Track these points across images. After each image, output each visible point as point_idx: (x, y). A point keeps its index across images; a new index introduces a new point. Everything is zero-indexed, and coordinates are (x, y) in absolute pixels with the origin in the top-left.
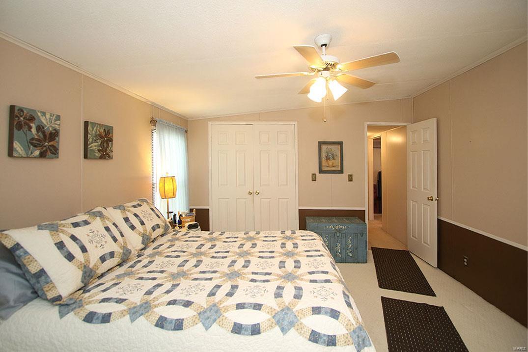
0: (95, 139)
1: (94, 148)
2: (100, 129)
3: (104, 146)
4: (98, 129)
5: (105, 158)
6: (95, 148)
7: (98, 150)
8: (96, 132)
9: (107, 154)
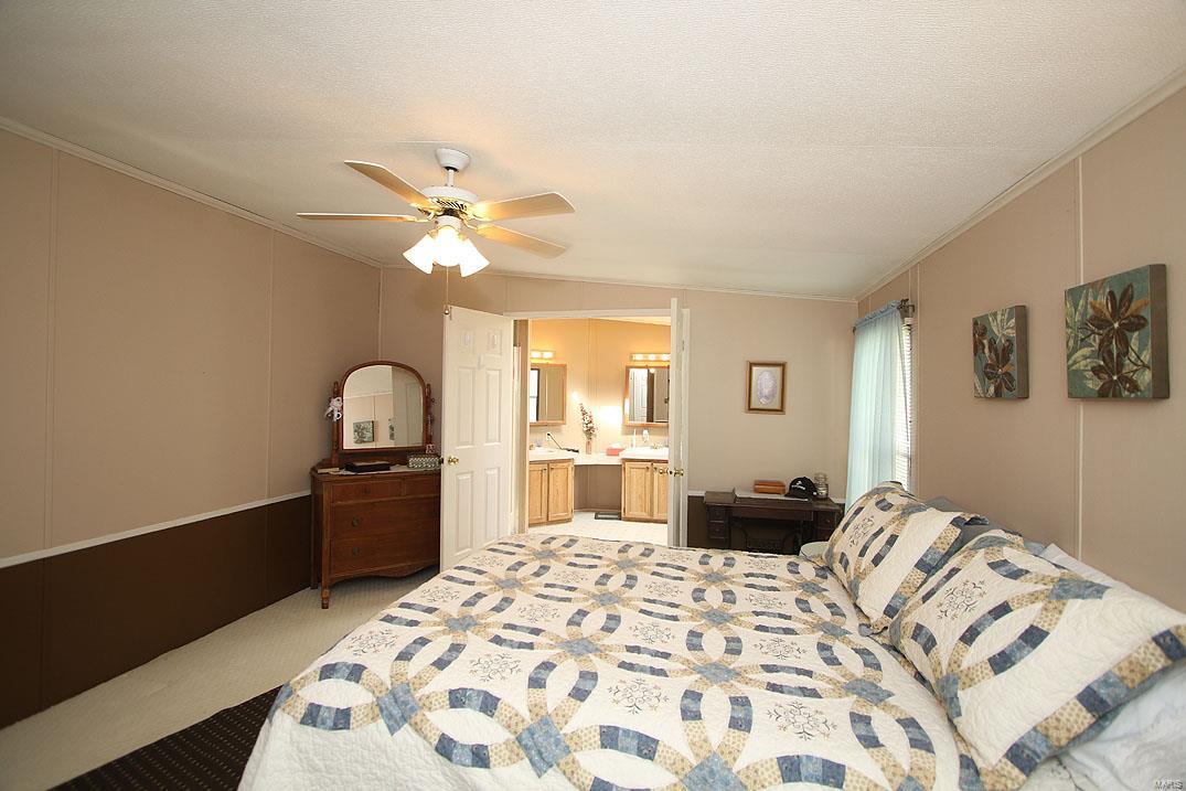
0: (1080, 335)
1: (1082, 365)
2: (1095, 299)
3: (1110, 353)
4: (1090, 299)
5: (1117, 396)
6: (1082, 363)
7: (1093, 370)
8: (1084, 314)
9: (1124, 379)
